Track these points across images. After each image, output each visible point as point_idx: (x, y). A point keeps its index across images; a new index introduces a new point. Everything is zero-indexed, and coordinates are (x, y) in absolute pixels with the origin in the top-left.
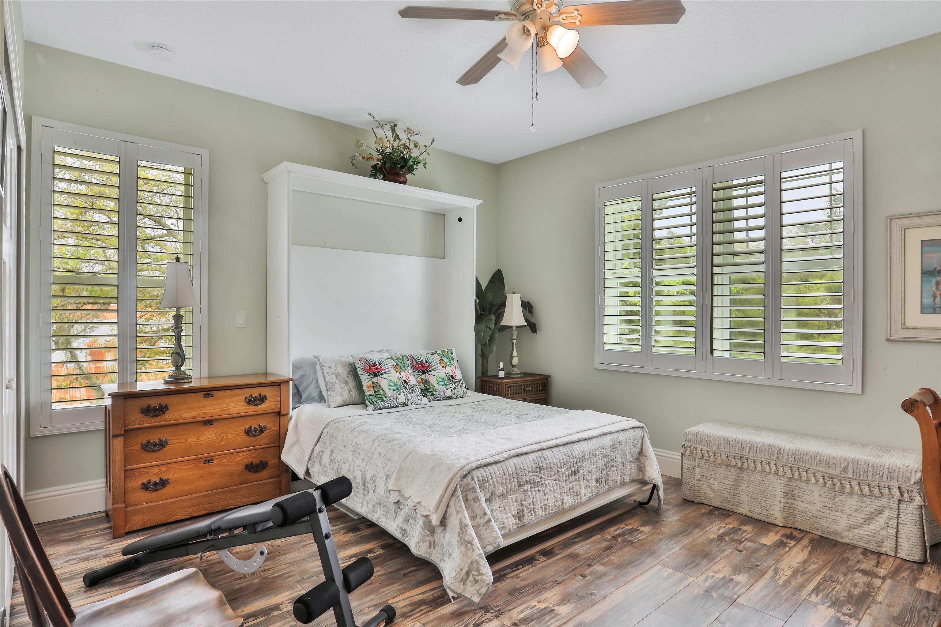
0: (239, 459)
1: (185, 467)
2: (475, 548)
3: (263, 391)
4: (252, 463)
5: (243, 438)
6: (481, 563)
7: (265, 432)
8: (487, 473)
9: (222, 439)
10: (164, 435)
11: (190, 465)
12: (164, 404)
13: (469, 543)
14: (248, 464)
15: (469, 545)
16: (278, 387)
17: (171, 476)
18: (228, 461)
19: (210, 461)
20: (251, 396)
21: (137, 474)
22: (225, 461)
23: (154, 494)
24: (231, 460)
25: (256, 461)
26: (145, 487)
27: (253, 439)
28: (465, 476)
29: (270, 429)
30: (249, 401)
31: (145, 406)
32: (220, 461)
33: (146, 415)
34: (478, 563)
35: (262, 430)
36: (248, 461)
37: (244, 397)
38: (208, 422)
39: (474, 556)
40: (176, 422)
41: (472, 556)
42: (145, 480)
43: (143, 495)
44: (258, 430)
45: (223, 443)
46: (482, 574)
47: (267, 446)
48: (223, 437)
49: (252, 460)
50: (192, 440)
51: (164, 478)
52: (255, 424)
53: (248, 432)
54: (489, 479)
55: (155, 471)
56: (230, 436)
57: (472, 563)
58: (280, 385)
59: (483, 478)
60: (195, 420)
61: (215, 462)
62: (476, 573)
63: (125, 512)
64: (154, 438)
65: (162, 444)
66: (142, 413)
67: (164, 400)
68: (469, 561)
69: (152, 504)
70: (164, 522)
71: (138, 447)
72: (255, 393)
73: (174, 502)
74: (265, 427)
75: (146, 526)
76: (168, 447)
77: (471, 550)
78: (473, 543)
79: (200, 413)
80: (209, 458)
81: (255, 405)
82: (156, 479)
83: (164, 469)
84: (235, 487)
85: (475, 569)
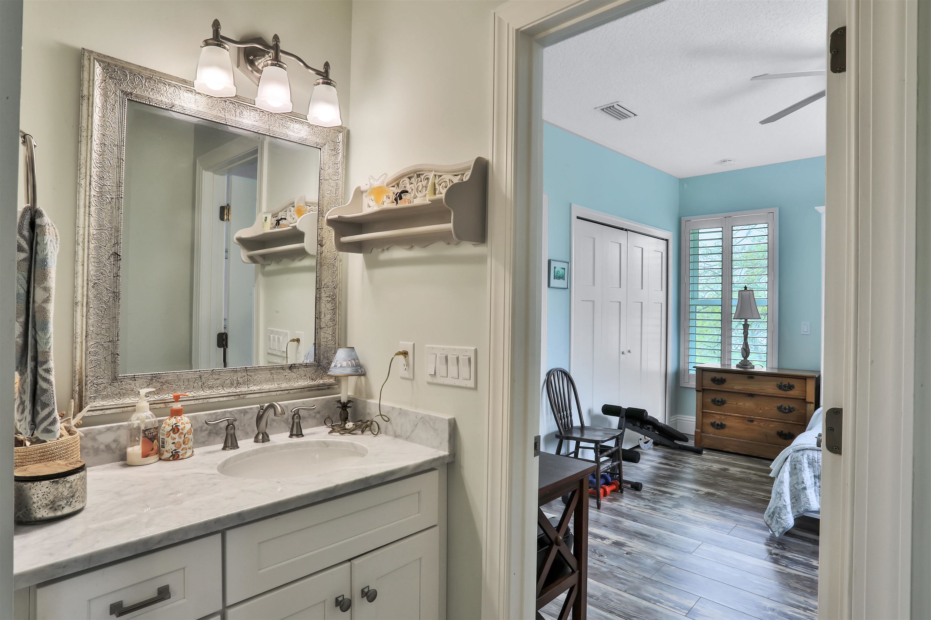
0: (772, 426)
1: (736, 420)
2: (782, 499)
3: (792, 382)
4: (782, 432)
5: (775, 412)
6: (783, 511)
7: (793, 412)
8: (819, 456)
9: (761, 409)
10: (724, 397)
11: (738, 420)
12: (724, 378)
13: (779, 493)
14: (780, 431)
15: (778, 495)
16: (804, 381)
17: (727, 423)
18: (764, 424)
19: (752, 421)
20: (781, 383)
21: (708, 416)
22: (762, 424)
23: (717, 431)
24: (766, 425)
25: (786, 431)
26: (713, 425)
27: (783, 414)
28: (798, 451)
29: (798, 411)
30: (780, 387)
31: (713, 377)
32: (759, 423)
33: (714, 383)
34: (780, 510)
35: (791, 410)
36: (780, 429)
37: (776, 383)
38: (751, 395)
39: (780, 504)
40: (730, 390)
41: (778, 503)
42: (713, 421)
43: (711, 429)
44: (787, 409)
45: (761, 411)
46: (781, 518)
47: (795, 423)
48: (761, 408)
49: (783, 429)
50: (741, 404)
51: (724, 423)
52: (786, 404)
53: (780, 408)
54: (819, 461)
55: (718, 417)
56: (766, 408)
57: (776, 507)
58: (806, 379)
59: (813, 458)
60: (741, 392)
61: (755, 423)
62: (778, 516)
63: (701, 435)
64: (719, 397)
65: (723, 402)
66: (712, 381)
67: (724, 376)
68: (775, 505)
69: (715, 436)
70: (721, 449)
71: (710, 400)
72: (786, 381)
73: (727, 439)
74: (793, 408)
75: (711, 448)
76: (726, 405)
77: (779, 499)
78: (782, 495)
79: (744, 388)
80: (751, 419)
81: (784, 390)
82: (718, 422)
83: (723, 417)
84: (768, 444)
85: (777, 512)
